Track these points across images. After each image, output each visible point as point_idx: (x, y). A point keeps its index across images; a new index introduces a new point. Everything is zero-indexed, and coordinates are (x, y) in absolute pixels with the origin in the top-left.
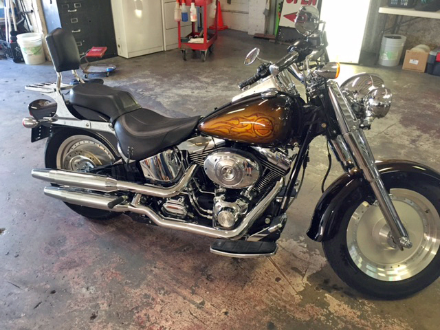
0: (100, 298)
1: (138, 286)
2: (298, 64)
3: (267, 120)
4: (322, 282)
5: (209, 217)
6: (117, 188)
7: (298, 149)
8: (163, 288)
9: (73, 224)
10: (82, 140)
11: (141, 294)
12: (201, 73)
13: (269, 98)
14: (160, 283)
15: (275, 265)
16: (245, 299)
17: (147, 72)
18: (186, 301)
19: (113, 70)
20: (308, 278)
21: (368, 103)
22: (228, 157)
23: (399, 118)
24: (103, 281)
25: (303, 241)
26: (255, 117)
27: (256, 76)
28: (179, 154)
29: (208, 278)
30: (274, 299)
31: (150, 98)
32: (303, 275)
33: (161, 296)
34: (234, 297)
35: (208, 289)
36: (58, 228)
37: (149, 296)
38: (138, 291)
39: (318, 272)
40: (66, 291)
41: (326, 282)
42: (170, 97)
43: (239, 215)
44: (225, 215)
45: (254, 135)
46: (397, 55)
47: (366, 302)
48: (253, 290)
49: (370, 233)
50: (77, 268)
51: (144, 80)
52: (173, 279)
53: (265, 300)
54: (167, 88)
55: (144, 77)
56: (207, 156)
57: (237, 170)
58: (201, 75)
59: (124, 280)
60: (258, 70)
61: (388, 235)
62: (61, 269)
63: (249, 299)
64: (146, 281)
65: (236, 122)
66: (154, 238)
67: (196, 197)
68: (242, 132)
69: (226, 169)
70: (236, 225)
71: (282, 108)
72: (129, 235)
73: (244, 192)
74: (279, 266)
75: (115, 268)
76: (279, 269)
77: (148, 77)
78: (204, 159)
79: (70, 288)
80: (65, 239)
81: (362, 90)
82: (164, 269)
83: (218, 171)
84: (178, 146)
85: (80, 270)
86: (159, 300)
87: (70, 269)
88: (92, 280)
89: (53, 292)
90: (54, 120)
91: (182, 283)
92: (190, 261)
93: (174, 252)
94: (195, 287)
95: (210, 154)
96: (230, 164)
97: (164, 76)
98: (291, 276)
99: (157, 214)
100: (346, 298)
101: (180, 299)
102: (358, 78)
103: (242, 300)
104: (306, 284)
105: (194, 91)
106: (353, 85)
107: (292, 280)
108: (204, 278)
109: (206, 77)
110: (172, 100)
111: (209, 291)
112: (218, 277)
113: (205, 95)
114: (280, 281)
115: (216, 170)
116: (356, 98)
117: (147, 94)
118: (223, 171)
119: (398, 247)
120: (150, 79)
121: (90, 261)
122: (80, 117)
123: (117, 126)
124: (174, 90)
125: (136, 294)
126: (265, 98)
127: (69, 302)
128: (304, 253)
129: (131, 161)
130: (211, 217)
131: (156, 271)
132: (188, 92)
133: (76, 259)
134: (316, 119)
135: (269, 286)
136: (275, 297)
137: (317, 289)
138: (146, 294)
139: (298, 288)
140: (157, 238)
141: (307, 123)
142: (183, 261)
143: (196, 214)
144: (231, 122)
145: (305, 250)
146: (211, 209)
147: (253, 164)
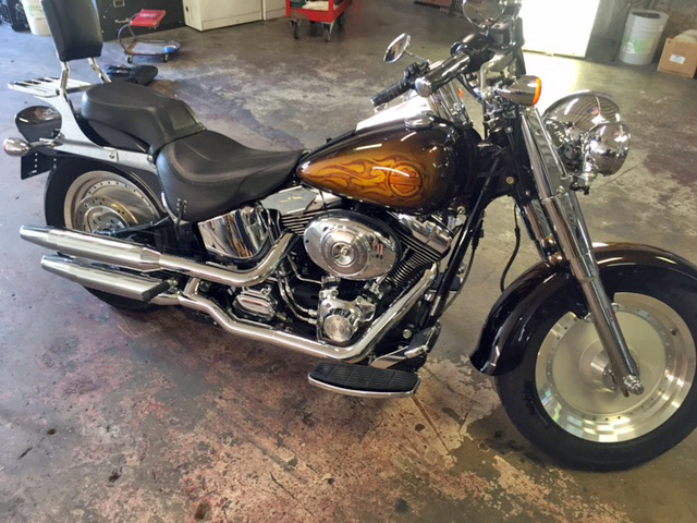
0: (127, 446)
1: (190, 428)
2: (468, 76)
3: (412, 169)
4: (491, 435)
5: (311, 321)
6: (159, 265)
7: (464, 217)
8: (231, 434)
9: (91, 317)
10: (105, 180)
11: (194, 442)
12: (322, 62)
13: (418, 129)
14: (227, 425)
15: (417, 403)
16: (364, 458)
17: (232, 57)
18: (266, 457)
19: (176, 50)
20: (468, 427)
21: (587, 147)
22: (344, 227)
23: (645, 156)
24: (134, 418)
25: (466, 364)
26: (392, 162)
27: (402, 85)
28: (264, 214)
29: (307, 419)
30: (411, 461)
31: (233, 103)
32: (462, 423)
33: (227, 446)
34: (347, 454)
35: (305, 439)
36: (67, 323)
37: (207, 446)
38: (190, 437)
39: (485, 419)
40: (72, 431)
41: (498, 435)
42: (266, 103)
43: (359, 323)
44: (337, 321)
45: (389, 193)
46: (650, 45)
47: (561, 473)
48: (378, 444)
49: (575, 363)
50: (94, 393)
51: (225, 71)
52: (249, 418)
53: (395, 462)
54: (263, 86)
55: (227, 65)
56: (310, 221)
57: (358, 251)
58: (322, 66)
59: (169, 416)
60: (405, 74)
61: (606, 369)
62: (67, 393)
63: (369, 458)
64: (204, 420)
65: (359, 169)
66: (223, 348)
67: (291, 288)
68: (368, 187)
69: (339, 247)
70: (354, 338)
71: (440, 148)
72: (182, 341)
73: (371, 285)
74: (423, 404)
75: (156, 396)
76: (422, 411)
77: (234, 65)
78: (305, 226)
79: (80, 426)
80: (77, 341)
81: (580, 121)
82: (235, 400)
83: (326, 250)
84: (262, 202)
85: (98, 396)
86: (222, 454)
87: (81, 393)
88: (117, 414)
89: (52, 432)
90: (57, 144)
91: (262, 426)
92: (279, 390)
93: (252, 374)
94: (283, 434)
95: (316, 218)
96: (348, 239)
97: (259, 64)
98: (441, 423)
99: (226, 312)
100: (528, 465)
101: (257, 452)
102: (576, 100)
103: (358, 461)
104: (465, 438)
105: (307, 94)
106: (566, 113)
107: (443, 429)
108: (298, 419)
109: (329, 71)
110: (269, 108)
111: (305, 441)
112: (322, 419)
113: (325, 102)
114: (423, 431)
115: (323, 246)
116: (568, 135)
117: (229, 95)
118: (335, 251)
119: (619, 389)
120: (236, 70)
121: (114, 382)
122: (100, 142)
123: (161, 160)
124: (275, 92)
125: (186, 441)
126: (412, 129)
127: (76, 449)
128: (467, 384)
129: (182, 222)
130: (315, 322)
131: (222, 404)
132: (296, 95)
133: (93, 378)
134: (498, 169)
135: (404, 437)
136: (413, 457)
137: (482, 446)
138: (202, 443)
139: (452, 444)
140: (227, 348)
141: (483, 174)
142: (267, 388)
143: (290, 314)
144: (351, 167)
145: (468, 379)
146: (315, 308)
147: (385, 241)
